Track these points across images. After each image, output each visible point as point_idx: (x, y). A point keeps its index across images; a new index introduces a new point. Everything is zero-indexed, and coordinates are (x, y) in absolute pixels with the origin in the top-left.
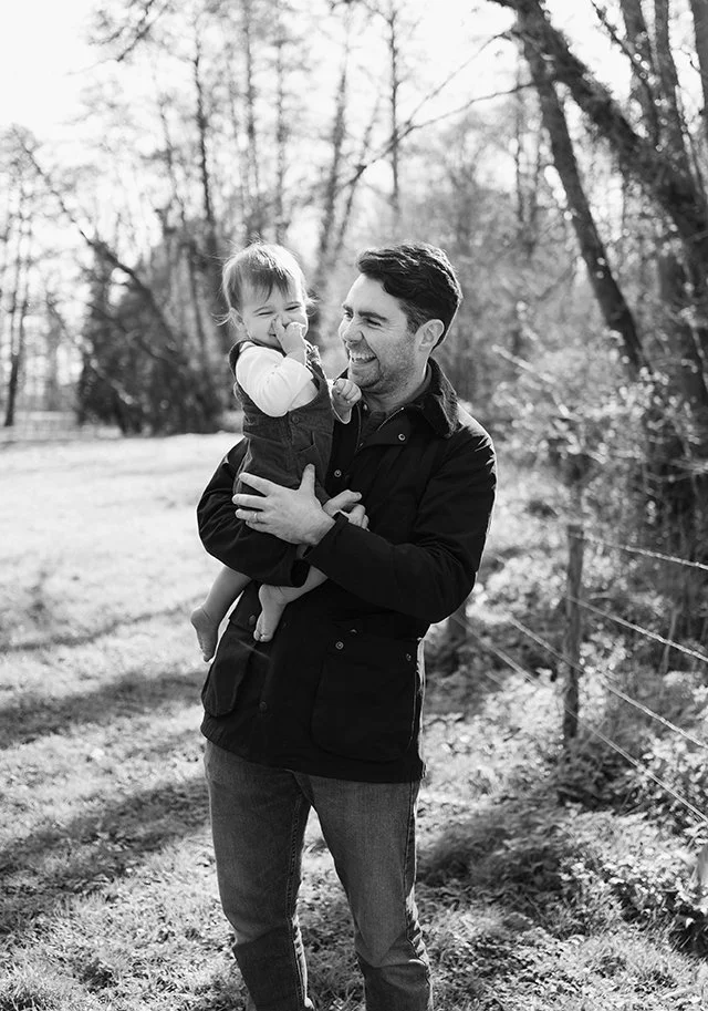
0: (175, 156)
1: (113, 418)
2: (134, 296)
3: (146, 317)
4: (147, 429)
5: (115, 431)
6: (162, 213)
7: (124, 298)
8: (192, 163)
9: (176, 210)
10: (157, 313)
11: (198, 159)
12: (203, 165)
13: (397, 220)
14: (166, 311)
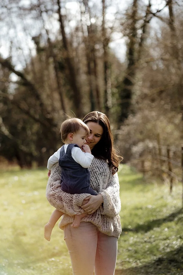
0: (42, 8)
1: (15, 160)
2: (23, 89)
3: (32, 100)
4: (35, 164)
5: (17, 168)
6: (36, 40)
7: (17, 89)
8: (52, 10)
9: (45, 37)
10: (38, 97)
11: (56, 7)
12: (59, 11)
13: (173, 36)
14: (44, 96)
